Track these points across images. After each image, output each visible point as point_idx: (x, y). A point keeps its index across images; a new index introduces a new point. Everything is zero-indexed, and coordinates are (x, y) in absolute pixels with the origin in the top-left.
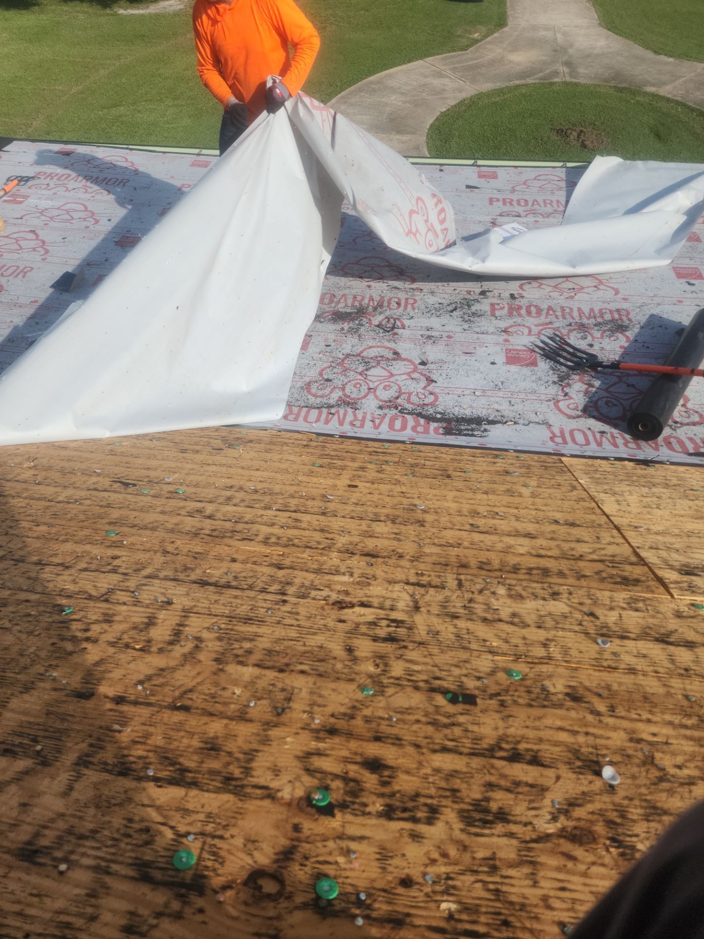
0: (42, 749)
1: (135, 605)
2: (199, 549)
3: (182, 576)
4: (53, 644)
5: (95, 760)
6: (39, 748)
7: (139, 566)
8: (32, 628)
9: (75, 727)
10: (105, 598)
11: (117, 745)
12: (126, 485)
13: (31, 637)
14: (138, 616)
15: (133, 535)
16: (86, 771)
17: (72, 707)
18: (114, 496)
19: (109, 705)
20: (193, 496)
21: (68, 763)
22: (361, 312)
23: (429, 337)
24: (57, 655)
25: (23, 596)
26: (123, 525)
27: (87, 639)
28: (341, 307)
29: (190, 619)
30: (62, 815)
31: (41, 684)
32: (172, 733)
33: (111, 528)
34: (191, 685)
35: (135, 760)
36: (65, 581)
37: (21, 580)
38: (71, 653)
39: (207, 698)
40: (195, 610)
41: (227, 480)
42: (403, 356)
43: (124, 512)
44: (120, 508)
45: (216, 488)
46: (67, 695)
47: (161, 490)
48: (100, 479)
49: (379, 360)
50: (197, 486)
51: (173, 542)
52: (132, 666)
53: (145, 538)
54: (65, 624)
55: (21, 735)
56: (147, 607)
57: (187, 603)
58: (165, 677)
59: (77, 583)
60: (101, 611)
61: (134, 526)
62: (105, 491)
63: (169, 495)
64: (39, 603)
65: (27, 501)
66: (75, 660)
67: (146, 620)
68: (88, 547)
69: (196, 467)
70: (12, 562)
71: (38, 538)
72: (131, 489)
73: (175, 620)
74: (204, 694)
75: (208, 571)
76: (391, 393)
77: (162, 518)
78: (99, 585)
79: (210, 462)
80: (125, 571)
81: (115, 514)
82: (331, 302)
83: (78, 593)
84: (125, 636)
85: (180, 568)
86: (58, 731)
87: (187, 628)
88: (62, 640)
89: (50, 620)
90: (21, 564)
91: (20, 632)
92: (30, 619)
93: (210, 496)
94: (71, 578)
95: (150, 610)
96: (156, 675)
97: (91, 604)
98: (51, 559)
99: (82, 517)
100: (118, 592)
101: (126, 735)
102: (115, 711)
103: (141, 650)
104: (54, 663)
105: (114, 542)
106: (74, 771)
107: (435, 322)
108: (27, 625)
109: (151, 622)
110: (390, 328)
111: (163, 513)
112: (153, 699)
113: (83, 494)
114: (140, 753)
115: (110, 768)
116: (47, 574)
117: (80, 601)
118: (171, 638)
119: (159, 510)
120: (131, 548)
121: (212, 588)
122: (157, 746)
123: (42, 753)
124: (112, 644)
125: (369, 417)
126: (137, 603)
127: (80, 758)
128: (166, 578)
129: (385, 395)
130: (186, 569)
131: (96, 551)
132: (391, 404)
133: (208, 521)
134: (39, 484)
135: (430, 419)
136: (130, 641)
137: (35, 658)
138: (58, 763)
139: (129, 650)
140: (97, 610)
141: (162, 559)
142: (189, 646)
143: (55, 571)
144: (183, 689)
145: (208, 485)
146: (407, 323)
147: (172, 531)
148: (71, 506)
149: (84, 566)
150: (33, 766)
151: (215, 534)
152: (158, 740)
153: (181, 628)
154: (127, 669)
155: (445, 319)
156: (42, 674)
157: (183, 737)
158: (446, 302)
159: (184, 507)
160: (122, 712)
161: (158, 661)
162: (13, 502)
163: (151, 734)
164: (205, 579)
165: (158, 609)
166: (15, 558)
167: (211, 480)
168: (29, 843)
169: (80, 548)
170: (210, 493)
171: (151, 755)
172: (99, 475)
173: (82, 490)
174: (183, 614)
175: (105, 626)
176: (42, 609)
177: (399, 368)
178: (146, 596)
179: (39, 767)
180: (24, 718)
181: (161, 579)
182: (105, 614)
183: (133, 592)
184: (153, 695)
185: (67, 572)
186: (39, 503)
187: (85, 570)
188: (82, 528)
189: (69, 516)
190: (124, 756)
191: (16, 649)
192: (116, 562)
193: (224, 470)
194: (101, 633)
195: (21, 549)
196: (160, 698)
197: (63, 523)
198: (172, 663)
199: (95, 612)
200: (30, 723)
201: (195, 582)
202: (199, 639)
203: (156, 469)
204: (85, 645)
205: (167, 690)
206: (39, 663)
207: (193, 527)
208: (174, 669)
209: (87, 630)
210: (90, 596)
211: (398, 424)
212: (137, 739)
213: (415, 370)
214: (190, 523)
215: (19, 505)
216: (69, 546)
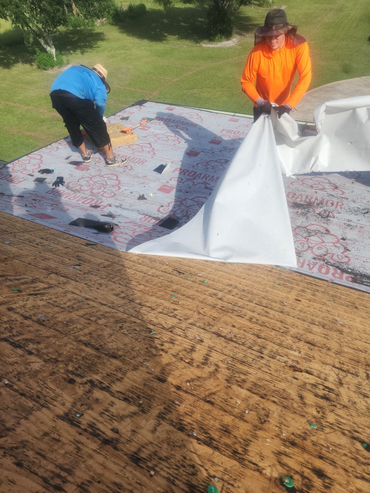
0: (142, 404)
1: (185, 338)
2: (215, 315)
3: (207, 328)
4: (147, 348)
5: (167, 417)
6: (141, 402)
7: (187, 317)
8: (137, 337)
9: (157, 396)
10: (171, 330)
11: (177, 412)
12: (180, 273)
13: (137, 342)
14: (187, 344)
15: (184, 300)
16: (162, 422)
17: (156, 384)
18: (174, 277)
19: (173, 389)
20: (211, 286)
21: (154, 415)
22: (309, 205)
23: (349, 225)
24: (149, 354)
25: (133, 319)
26: (178, 293)
27: (163, 350)
28: (298, 201)
29: (213, 353)
30: (151, 443)
31: (141, 368)
32: (205, 415)
33: (173, 293)
34: (214, 390)
35: (187, 424)
36: (151, 316)
37: (132, 311)
38: (155, 355)
39: (223, 400)
40: (215, 349)
41: (229, 281)
42: (332, 233)
43: (179, 287)
44: (177, 284)
45: (223, 284)
46: (153, 377)
47: (196, 279)
48: (167, 267)
49: (316, 232)
50: (213, 280)
51: (203, 308)
52: (184, 371)
53: (189, 302)
54: (152, 339)
55: (132, 392)
56: (191, 340)
57: (210, 344)
58: (200, 382)
59: (157, 319)
60: (169, 336)
61: (184, 295)
62: (170, 274)
63: (200, 283)
64: (140, 325)
65: (135, 271)
66: (157, 360)
67: (191, 348)
68: (162, 301)
69: (212, 270)
70: (128, 301)
71: (140, 291)
72: (182, 275)
73: (205, 352)
74: (221, 398)
75: (221, 329)
76: (322, 252)
77: (196, 294)
78: (168, 322)
79: (220, 270)
80: (180, 318)
81: (175, 287)
82: (293, 197)
83: (158, 324)
84: (180, 353)
85: (207, 324)
86: (149, 395)
87: (211, 358)
88: (151, 347)
89: (145, 335)
90: (132, 303)
91: (132, 337)
92: (136, 332)
93: (220, 288)
94: (155, 315)
95: (193, 343)
96: (196, 379)
97: (164, 331)
98: (146, 303)
99: (159, 285)
100: (177, 329)
101: (182, 408)
102: (176, 393)
103: (188, 363)
104: (147, 358)
105: (175, 301)
106: (157, 420)
107: (354, 218)
108: (135, 335)
109: (193, 350)
110: (326, 216)
111: (197, 291)
112: (195, 392)
113: (160, 273)
114: (189, 421)
115: (174, 424)
116: (144, 310)
117: (159, 328)
118: (203, 361)
119: (195, 289)
120: (182, 306)
121: (223, 339)
122: (197, 420)
123: (143, 406)
124: (174, 356)
125: (307, 262)
126: (186, 337)
127: (160, 414)
128: (199, 327)
129: (318, 252)
130: (209, 325)
131: (167, 304)
132: (321, 258)
133: (220, 301)
134: (140, 264)
135: (344, 271)
136: (183, 357)
137: (139, 353)
138: (149, 413)
139: (182, 362)
140: (167, 336)
141: (198, 316)
142: (212, 368)
143: (147, 310)
144: (210, 392)
145: (218, 282)
146: (336, 215)
147: (202, 302)
148: (154, 278)
149: (161, 310)
150: (138, 411)
151: (223, 309)
152: (198, 416)
153: (208, 357)
154: (182, 372)
155: (360, 217)
156: (141, 363)
157: (211, 419)
158: (361, 208)
159: (207, 291)
160: (179, 395)
161: (198, 372)
162: (129, 270)
163: (194, 412)
164: (219, 333)
165: (196, 343)
166: (129, 299)
167: (221, 279)
168: (135, 453)
169: (159, 301)
170: (220, 286)
171: (194, 424)
172: (167, 265)
173: (159, 271)
174: (209, 349)
175: (171, 345)
176: (142, 328)
177: (328, 239)
178: (190, 334)
179: (140, 413)
180: (134, 384)
181: (197, 327)
182: (171, 339)
183: (184, 330)
184: (195, 390)
185: (153, 312)
186: (140, 273)
187: (161, 313)
188: (160, 291)
189: (153, 283)
190: (181, 420)
191: (130, 346)
192: (176, 312)
193: (227, 275)
194: (169, 348)
195: (132, 295)
196: (198, 393)
197: (151, 286)
198: (204, 376)
199: (166, 336)
200: (136, 387)
201: (214, 333)
202: (217, 365)
203: (193, 268)
204: (161, 353)
205: (202, 389)
206: (140, 356)
207: (212, 302)
208: (205, 379)
209: (162, 345)
210: (164, 327)
211: (324, 270)
212: (187, 413)
213: (338, 242)
214: (211, 300)
215: (132, 273)
216: (153, 299)
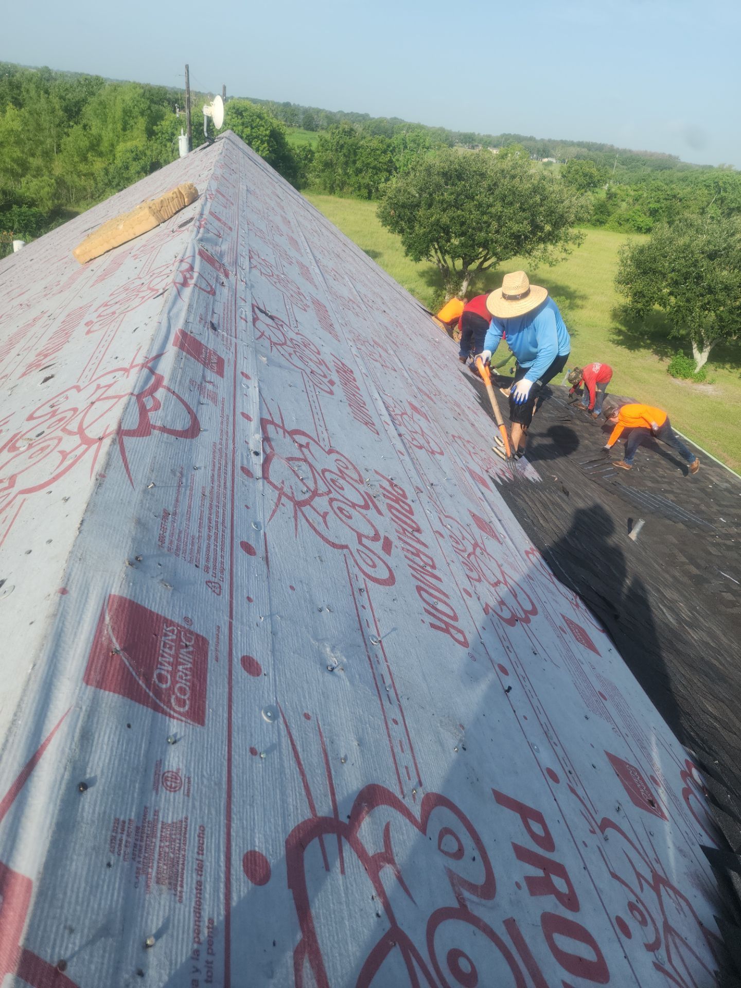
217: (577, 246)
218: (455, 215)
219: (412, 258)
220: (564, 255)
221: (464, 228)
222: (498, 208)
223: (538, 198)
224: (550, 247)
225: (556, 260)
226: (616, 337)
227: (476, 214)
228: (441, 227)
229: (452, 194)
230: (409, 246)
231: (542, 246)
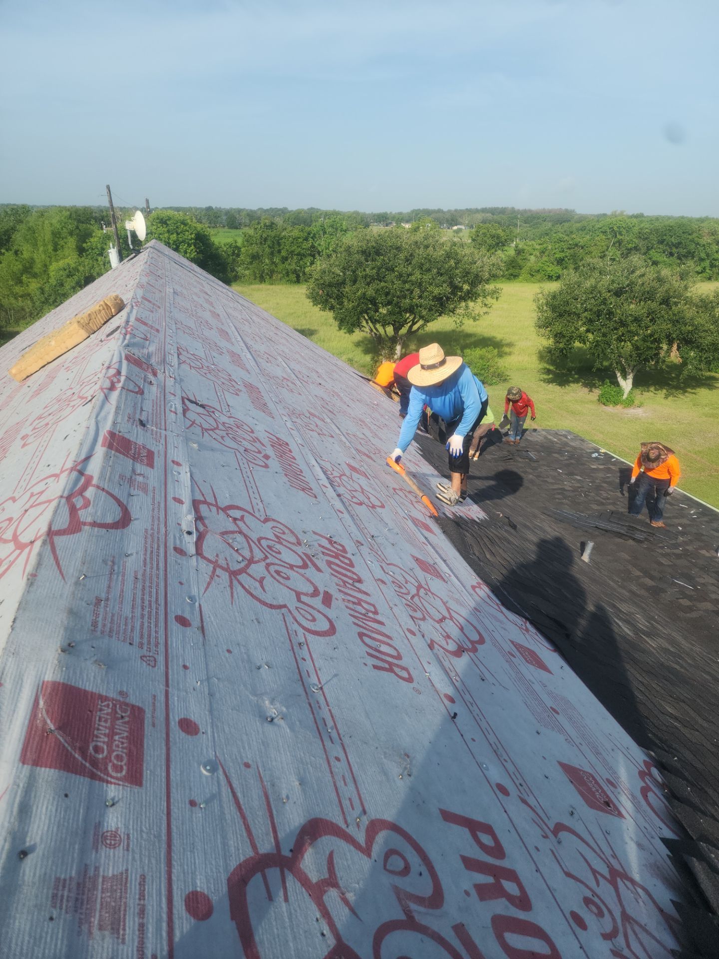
217: (495, 300)
218: (379, 287)
219: (345, 331)
220: (485, 309)
221: (389, 297)
222: (417, 276)
223: (452, 262)
224: (471, 304)
225: (479, 315)
226: (546, 377)
227: (398, 284)
228: (367, 299)
229: (373, 268)
230: (341, 320)
231: (463, 304)
